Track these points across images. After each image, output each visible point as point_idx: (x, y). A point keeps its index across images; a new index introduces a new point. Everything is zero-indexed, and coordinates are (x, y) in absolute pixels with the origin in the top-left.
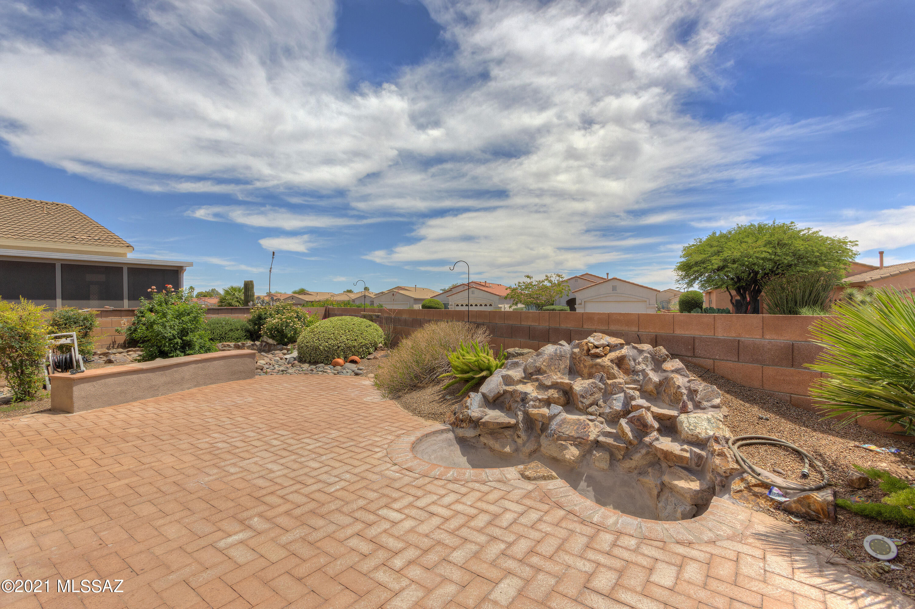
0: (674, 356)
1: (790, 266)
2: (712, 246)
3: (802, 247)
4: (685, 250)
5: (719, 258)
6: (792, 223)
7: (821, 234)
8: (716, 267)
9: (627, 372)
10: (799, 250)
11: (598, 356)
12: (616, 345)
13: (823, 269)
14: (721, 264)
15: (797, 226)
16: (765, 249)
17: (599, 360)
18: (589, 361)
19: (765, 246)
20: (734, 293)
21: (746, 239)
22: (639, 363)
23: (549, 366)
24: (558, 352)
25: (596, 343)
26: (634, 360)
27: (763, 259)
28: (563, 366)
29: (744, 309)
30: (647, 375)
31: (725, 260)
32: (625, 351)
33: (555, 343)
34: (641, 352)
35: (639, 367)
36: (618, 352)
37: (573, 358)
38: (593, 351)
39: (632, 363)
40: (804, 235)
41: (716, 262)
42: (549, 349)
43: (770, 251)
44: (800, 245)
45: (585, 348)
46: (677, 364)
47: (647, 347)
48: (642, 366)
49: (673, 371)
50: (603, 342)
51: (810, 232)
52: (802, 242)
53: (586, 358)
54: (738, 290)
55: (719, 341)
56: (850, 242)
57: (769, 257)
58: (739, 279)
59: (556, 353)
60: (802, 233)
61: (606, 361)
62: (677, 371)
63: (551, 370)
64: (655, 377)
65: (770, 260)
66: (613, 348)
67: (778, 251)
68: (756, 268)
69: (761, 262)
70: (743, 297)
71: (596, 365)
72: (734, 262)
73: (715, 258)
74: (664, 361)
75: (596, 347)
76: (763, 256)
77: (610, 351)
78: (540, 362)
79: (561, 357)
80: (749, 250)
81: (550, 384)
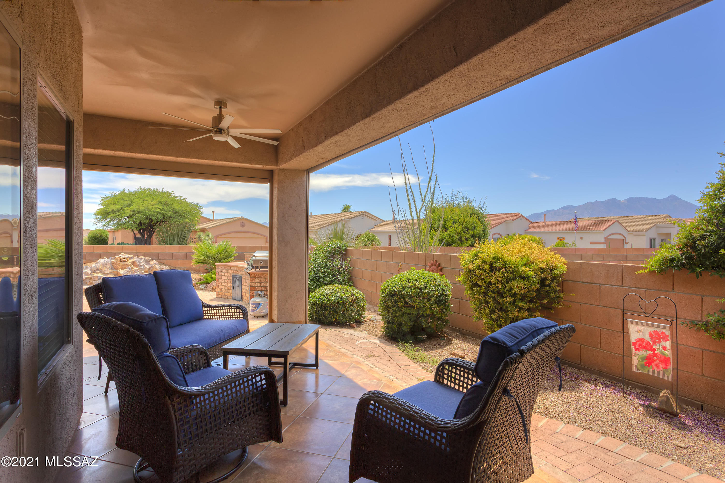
0: (152, 260)
1: (171, 217)
2: (123, 200)
3: (178, 207)
4: (102, 200)
5: (130, 209)
6: (172, 192)
7: (187, 200)
8: (128, 215)
9: (136, 266)
10: (176, 209)
11: (125, 261)
12: (131, 257)
13: (187, 220)
14: (131, 213)
15: (175, 194)
16: (157, 206)
17: (126, 263)
18: (121, 264)
19: (158, 204)
20: (136, 232)
21: (147, 199)
22: (141, 263)
23: (103, 267)
24: (105, 261)
25: (124, 257)
26: (139, 262)
27: (156, 212)
28: (108, 267)
29: (143, 242)
30: (145, 266)
31: (134, 211)
32: (135, 259)
33: (103, 258)
34: (141, 259)
35: (141, 264)
36: (132, 260)
37: (112, 263)
38: (123, 260)
39: (138, 263)
40: (178, 199)
41: (128, 212)
42: (102, 261)
43: (161, 208)
44: (176, 206)
45: (119, 259)
46: (154, 262)
47: (143, 257)
48: (143, 264)
49: (154, 264)
50: (126, 256)
51: (182, 198)
52: (177, 204)
53: (120, 263)
54: (139, 231)
55: (167, 254)
56: (200, 206)
57: (160, 211)
58: (140, 223)
59: (104, 262)
60: (178, 198)
61: (129, 263)
62: (155, 264)
63: (104, 268)
64: (148, 267)
65: (160, 213)
66: (130, 258)
67: (165, 208)
68: (153, 218)
69: (156, 214)
70: (143, 235)
71: (125, 265)
72: (139, 212)
73: (126, 209)
74: (150, 261)
75: (124, 258)
76: (157, 211)
77: (129, 260)
78: (98, 266)
79: (107, 263)
80: (149, 206)
81: (108, 273)
